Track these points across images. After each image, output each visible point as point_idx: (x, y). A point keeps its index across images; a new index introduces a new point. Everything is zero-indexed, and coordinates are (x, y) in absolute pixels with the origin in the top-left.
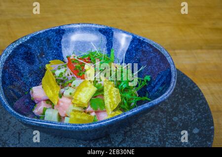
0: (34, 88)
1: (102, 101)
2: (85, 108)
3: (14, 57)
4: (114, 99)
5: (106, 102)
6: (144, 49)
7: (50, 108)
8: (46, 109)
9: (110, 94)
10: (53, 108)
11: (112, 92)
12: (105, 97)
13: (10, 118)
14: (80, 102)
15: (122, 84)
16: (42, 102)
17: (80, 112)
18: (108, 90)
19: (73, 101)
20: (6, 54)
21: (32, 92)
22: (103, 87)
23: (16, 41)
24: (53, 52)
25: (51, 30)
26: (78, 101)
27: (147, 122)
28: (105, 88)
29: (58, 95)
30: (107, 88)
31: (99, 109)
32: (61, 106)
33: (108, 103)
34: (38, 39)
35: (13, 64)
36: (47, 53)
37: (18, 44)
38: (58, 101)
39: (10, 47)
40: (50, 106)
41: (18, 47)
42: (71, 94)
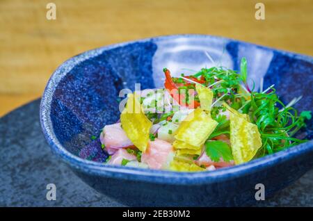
0: (107, 128)
1: (227, 147)
2: (196, 157)
3: (75, 78)
4: (250, 143)
5: (234, 147)
6: (296, 71)
7: (134, 160)
8: (127, 161)
9: (242, 134)
10: (140, 161)
11: (245, 131)
12: (233, 138)
13: (66, 185)
14: (188, 144)
15: (262, 120)
16: (121, 151)
17: (186, 162)
18: (238, 127)
19: (174, 144)
20: (61, 72)
21: (104, 135)
22: (229, 121)
23: (81, 54)
24: (140, 78)
25: (137, 43)
26: (184, 144)
27: (307, 195)
28: (232, 123)
29: (148, 136)
30: (236, 124)
31: (222, 160)
32: (153, 156)
33: (239, 149)
34: (116, 56)
35: (73, 88)
36: (131, 80)
37: (82, 60)
38: (149, 146)
39: (69, 62)
40: (135, 158)
41: (83, 64)
42: (170, 132)
